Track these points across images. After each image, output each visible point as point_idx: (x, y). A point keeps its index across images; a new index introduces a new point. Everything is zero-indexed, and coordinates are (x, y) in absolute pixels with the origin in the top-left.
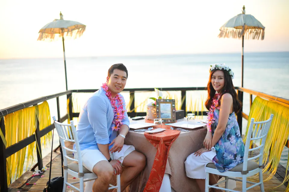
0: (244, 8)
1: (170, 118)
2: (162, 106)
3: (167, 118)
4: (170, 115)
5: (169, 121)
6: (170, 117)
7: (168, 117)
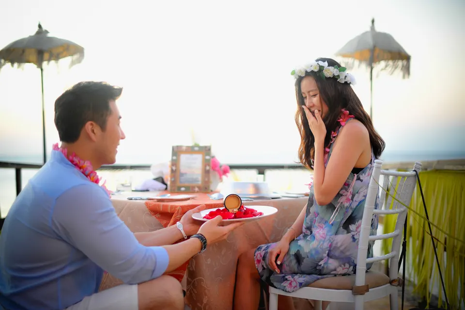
0: (373, 21)
1: (200, 183)
2: (184, 158)
3: (194, 184)
4: (200, 178)
5: (197, 189)
6: (198, 181)
7: (196, 180)
